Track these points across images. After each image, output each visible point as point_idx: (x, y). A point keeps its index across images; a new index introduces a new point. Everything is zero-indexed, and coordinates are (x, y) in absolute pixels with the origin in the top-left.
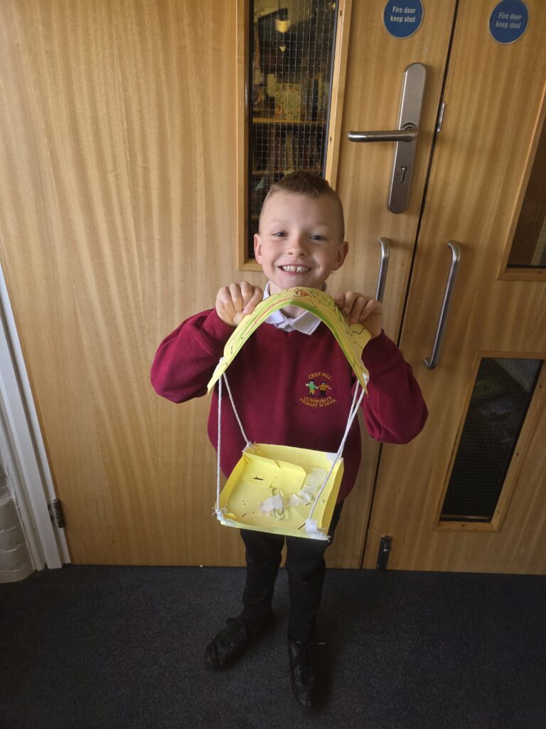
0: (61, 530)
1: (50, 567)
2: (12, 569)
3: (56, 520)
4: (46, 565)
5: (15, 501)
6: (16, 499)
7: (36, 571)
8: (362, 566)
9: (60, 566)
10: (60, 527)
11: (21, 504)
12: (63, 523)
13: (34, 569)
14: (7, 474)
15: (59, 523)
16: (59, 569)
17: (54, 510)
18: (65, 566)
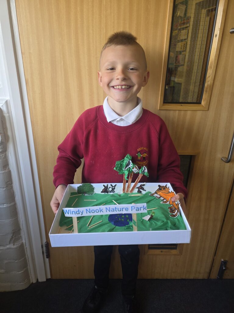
0: (47, 260)
1: (40, 280)
2: (20, 283)
3: (45, 254)
4: (38, 280)
5: (25, 244)
6: (25, 242)
7: (32, 283)
8: (209, 277)
9: (45, 280)
10: (47, 258)
11: (27, 246)
12: (48, 256)
13: (31, 282)
14: (22, 228)
15: (46, 256)
16: (44, 282)
17: (44, 248)
18: (47, 280)
